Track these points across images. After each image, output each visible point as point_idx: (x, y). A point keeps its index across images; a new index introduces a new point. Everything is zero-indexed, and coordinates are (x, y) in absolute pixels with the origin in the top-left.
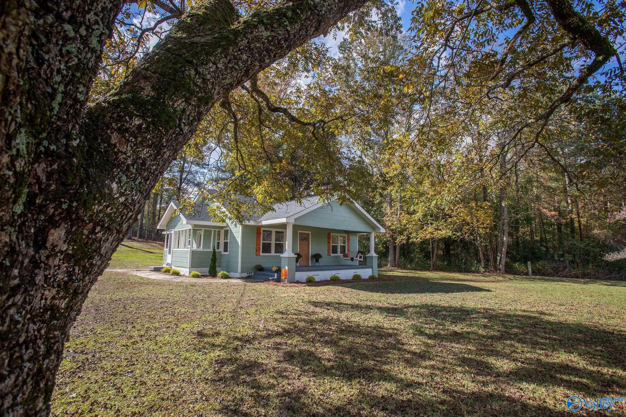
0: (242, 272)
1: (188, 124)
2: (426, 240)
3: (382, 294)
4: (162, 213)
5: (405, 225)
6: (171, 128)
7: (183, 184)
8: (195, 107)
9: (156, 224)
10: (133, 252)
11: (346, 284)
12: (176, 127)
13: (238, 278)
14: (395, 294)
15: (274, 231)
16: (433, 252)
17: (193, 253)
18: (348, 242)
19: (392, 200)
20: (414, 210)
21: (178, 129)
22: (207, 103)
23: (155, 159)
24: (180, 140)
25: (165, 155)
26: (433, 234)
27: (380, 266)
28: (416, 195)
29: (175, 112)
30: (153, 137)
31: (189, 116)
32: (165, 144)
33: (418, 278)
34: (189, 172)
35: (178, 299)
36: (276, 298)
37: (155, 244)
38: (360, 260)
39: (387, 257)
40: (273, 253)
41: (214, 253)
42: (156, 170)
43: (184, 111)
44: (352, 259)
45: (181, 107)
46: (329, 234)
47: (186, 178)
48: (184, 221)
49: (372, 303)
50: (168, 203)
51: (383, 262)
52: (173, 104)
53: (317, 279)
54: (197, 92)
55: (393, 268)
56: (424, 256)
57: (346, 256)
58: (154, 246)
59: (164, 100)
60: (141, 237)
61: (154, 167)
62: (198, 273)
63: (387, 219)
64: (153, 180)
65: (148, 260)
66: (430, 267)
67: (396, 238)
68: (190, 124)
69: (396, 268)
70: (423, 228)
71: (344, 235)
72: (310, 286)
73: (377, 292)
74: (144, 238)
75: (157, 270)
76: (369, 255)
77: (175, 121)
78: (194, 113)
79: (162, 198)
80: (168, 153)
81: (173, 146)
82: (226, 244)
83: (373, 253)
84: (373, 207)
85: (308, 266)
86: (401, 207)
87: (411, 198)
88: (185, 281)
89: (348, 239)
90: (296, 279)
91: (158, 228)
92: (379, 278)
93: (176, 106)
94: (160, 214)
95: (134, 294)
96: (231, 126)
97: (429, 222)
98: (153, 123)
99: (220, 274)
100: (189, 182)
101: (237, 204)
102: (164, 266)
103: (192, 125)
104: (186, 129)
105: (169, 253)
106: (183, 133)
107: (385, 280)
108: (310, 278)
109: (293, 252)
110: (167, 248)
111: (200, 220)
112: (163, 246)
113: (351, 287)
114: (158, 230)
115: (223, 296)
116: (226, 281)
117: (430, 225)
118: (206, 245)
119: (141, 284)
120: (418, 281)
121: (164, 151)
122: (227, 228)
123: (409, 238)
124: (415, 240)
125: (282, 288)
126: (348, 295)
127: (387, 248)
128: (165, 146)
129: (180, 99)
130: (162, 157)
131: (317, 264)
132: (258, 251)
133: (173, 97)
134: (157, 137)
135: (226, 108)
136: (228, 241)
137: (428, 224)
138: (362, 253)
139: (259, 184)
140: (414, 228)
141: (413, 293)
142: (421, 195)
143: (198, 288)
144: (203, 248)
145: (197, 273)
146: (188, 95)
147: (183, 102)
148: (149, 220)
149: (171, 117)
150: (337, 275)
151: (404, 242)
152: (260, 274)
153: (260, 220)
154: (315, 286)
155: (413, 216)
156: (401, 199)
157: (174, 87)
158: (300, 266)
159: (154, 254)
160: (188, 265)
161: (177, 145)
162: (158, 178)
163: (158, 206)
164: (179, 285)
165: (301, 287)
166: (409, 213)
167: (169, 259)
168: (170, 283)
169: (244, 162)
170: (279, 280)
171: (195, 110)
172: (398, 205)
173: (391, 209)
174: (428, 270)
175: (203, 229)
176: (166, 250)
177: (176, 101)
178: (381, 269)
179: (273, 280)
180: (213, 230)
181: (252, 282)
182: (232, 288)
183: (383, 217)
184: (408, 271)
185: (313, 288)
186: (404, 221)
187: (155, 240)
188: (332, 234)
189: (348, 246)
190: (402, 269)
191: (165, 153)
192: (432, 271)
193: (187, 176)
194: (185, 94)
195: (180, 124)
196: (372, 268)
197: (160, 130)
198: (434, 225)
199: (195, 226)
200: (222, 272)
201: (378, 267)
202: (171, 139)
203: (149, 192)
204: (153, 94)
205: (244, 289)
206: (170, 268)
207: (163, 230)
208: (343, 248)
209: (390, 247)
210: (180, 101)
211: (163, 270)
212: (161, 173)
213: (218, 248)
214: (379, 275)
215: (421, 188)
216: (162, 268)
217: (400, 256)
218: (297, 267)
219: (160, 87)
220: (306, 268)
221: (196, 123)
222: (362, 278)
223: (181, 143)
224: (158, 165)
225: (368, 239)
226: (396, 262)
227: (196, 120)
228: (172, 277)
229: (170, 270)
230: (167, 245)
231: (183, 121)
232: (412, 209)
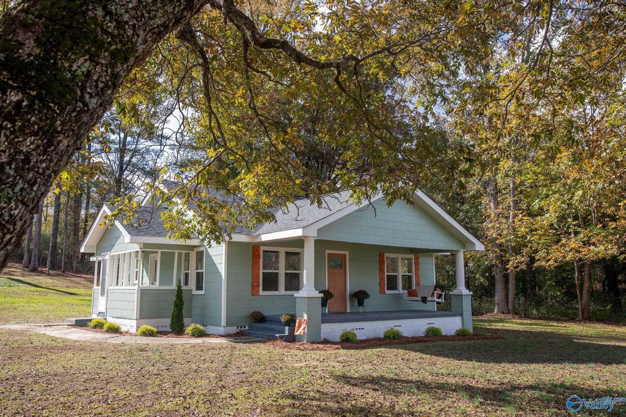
0: (228, 324)
1: (97, 94)
2: (567, 263)
3: (477, 364)
4: (90, 223)
5: (524, 237)
6: (68, 104)
7: (126, 172)
8: (107, 67)
9: (78, 243)
10: (40, 294)
11: (413, 345)
12: (77, 101)
13: (221, 336)
14: (503, 365)
15: (282, 251)
16: (581, 286)
17: (143, 293)
18: (417, 269)
19: (497, 191)
20: (541, 209)
21: (80, 104)
22: (126, 60)
23: (45, 152)
24: (85, 119)
25: (61, 145)
26: (580, 252)
27: (476, 312)
28: (545, 180)
29: (74, 78)
30: (41, 119)
31: (96, 81)
32: (59, 129)
33: (551, 335)
34: (135, 152)
35: (114, 373)
36: (285, 370)
37: (78, 280)
38: (440, 300)
39: (492, 296)
40: (282, 291)
41: (180, 292)
42: (48, 168)
43: (88, 75)
44: (424, 300)
45: (84, 69)
46: (381, 256)
47: (130, 161)
48: (126, 237)
49: (457, 379)
50: (99, 207)
51: (485, 305)
52: (71, 66)
53: (361, 336)
54: (110, 44)
55: (503, 316)
56: (565, 294)
57: (412, 293)
58: (76, 283)
59: (55, 60)
60: (53, 267)
61: (44, 165)
62: (152, 328)
63: (490, 226)
64: (44, 184)
65: (66, 308)
66: (577, 315)
67: (508, 261)
68: (100, 93)
69: (509, 316)
70: (559, 241)
71: (408, 256)
72: (347, 348)
73: (469, 359)
74: (59, 268)
75: (81, 324)
76: (455, 292)
77: (75, 92)
78: (105, 76)
79: (89, 198)
80: (65, 142)
81: (73, 130)
82: (199, 276)
83: (462, 289)
84: (463, 203)
85: (344, 313)
86: (516, 203)
87: (534, 186)
88: (130, 342)
89: (417, 264)
90: (323, 336)
91: (82, 250)
92: (476, 335)
93: (75, 67)
94: (86, 225)
95: (38, 367)
96: (197, 74)
97: (571, 230)
98: (39, 97)
99: (189, 330)
100: (136, 168)
101: (211, 207)
102: (94, 316)
103: (103, 95)
104: (93, 102)
105: (102, 294)
106: (88, 110)
107: (486, 338)
108: (347, 334)
109: (316, 288)
110: (98, 285)
111: (153, 235)
112: (92, 281)
113: (421, 351)
114: (84, 254)
115: (194, 367)
116: (199, 341)
117: (572, 235)
118: (165, 279)
119: (51, 349)
120: (550, 340)
121: (59, 138)
122: (201, 249)
123: (532, 260)
124: (543, 263)
125: (297, 352)
126: (413, 365)
127: (492, 280)
128: (61, 132)
129: (82, 57)
130: (55, 148)
131: (361, 309)
132: (255, 287)
133: (70, 54)
134: (47, 119)
135: (188, 41)
136: (204, 271)
137: (570, 234)
138: (442, 288)
139: (249, 171)
140: (542, 241)
141: (538, 363)
142: (554, 180)
143: (150, 354)
144: (160, 284)
145: (149, 327)
146: (93, 49)
147: (86, 61)
148: (68, 238)
149: (68, 86)
150: (396, 328)
151: (524, 267)
152: (258, 329)
153: (257, 233)
154: (356, 348)
155: (539, 218)
156: (515, 188)
157: (72, 39)
158: (330, 313)
159: (76, 297)
160: (135, 314)
161: (79, 127)
162: (51, 180)
163: (83, 212)
164: (117, 349)
165: (331, 351)
166: (531, 214)
167: (101, 304)
168: (101, 347)
169: (222, 134)
170: (292, 339)
171: (107, 71)
172: (510, 200)
173: (496, 208)
174: (572, 319)
175: (160, 251)
176: (97, 288)
177: (74, 61)
178: (480, 318)
179: (281, 338)
180: (177, 252)
181: (245, 343)
182: (210, 352)
183: (482, 223)
184: (533, 321)
185: (352, 351)
186: (523, 229)
187: (78, 272)
188: (386, 255)
189: (417, 276)
190: (521, 318)
191: (60, 141)
192: (579, 321)
193: (132, 158)
194: (90, 48)
195: (82, 96)
196: (461, 315)
197: (51, 107)
198: (582, 236)
199: (146, 245)
200: (193, 326)
201: (473, 314)
202: (70, 121)
203: (38, 202)
204: (38, 51)
205: (231, 355)
206: (103, 321)
207: (92, 255)
208: (408, 280)
209: (497, 277)
210: (82, 60)
211: (92, 324)
212: (56, 173)
213: (186, 283)
214: (475, 328)
215: (553, 168)
216: (90, 320)
217: (517, 294)
218: (323, 314)
219: (48, 40)
220: (342, 317)
221: (110, 92)
222: (443, 334)
223: (86, 124)
224: (51, 161)
225: (453, 263)
226: (510, 304)
227: (109, 87)
228: (107, 336)
229: (103, 325)
230: (98, 280)
231: (89, 90)
232: (536, 207)
